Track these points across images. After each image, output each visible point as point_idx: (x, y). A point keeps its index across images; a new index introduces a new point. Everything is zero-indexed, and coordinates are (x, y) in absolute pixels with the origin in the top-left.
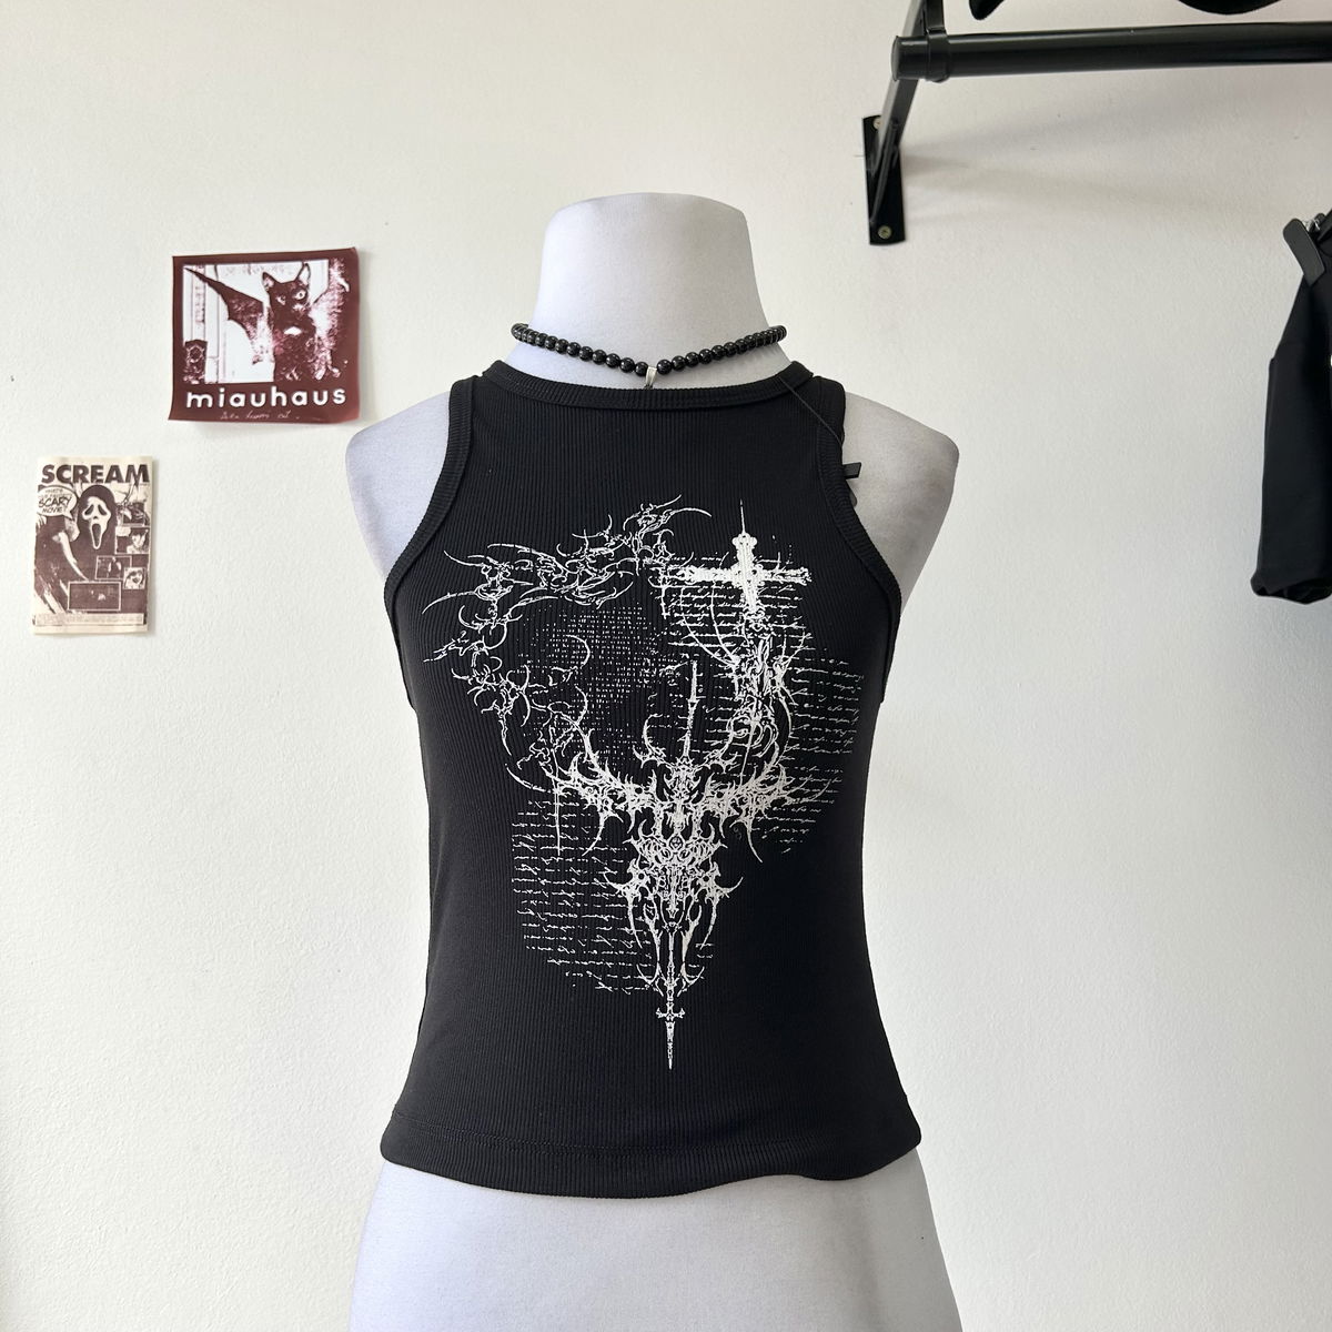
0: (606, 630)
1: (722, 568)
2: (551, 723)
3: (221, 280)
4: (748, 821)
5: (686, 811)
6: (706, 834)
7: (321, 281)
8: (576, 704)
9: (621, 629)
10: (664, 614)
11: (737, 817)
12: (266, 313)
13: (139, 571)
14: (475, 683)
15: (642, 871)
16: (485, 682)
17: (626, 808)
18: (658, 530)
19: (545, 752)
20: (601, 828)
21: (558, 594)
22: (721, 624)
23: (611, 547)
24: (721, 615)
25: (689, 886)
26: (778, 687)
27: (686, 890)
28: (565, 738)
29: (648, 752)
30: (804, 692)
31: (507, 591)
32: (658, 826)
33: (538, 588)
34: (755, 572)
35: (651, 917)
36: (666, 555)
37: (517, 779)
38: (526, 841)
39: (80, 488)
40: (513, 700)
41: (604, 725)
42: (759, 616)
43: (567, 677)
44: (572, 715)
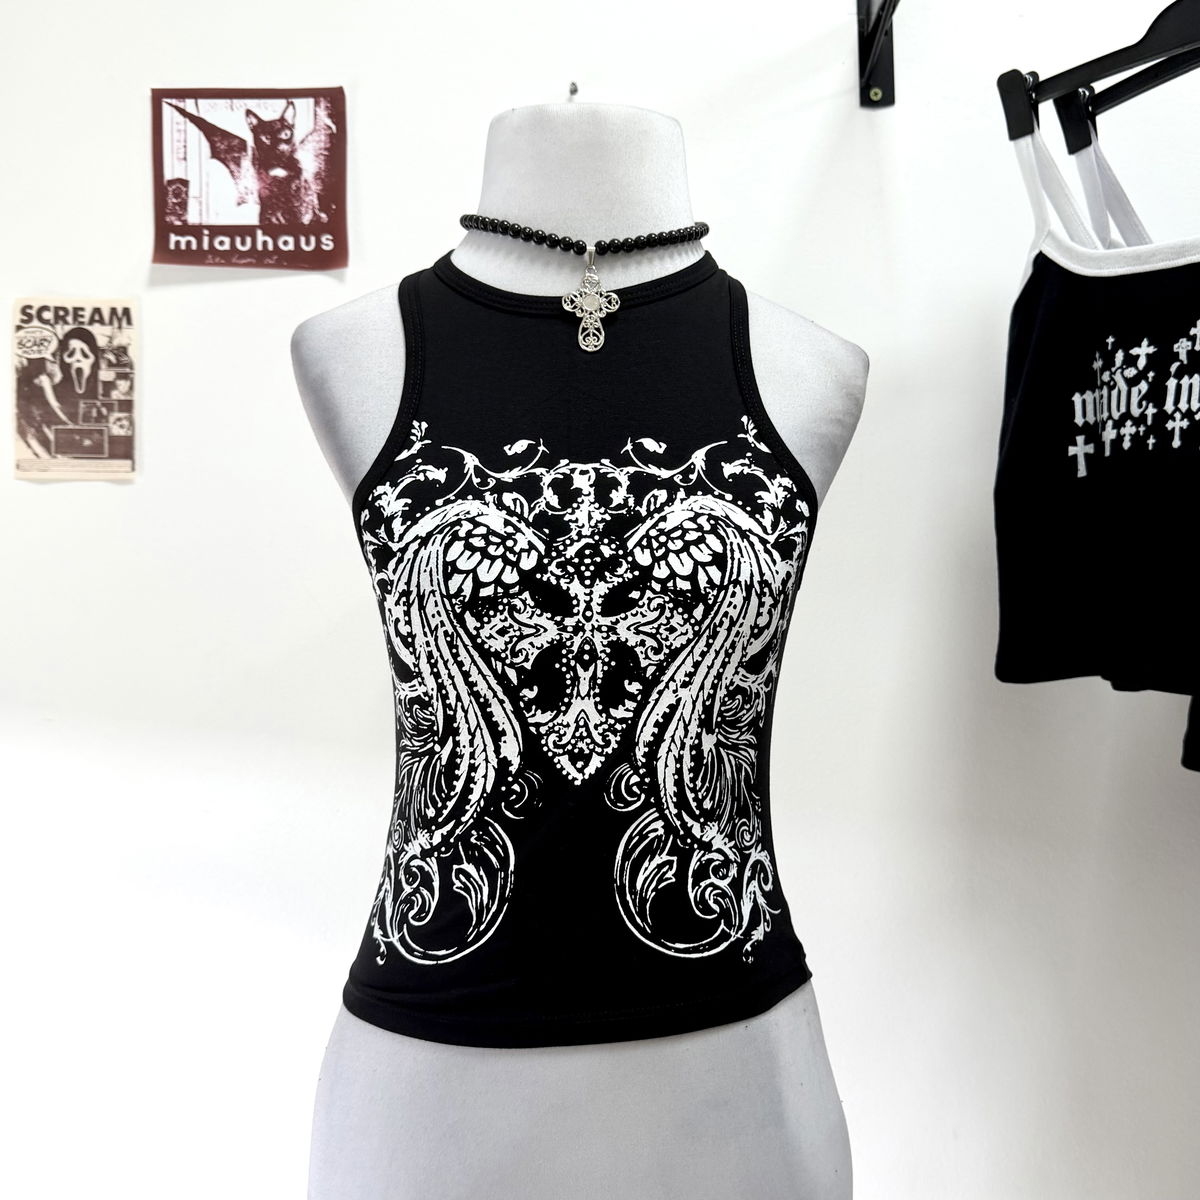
3: (203, 115)
7: (307, 120)
12: (250, 152)
13: (126, 418)
39: (62, 330)
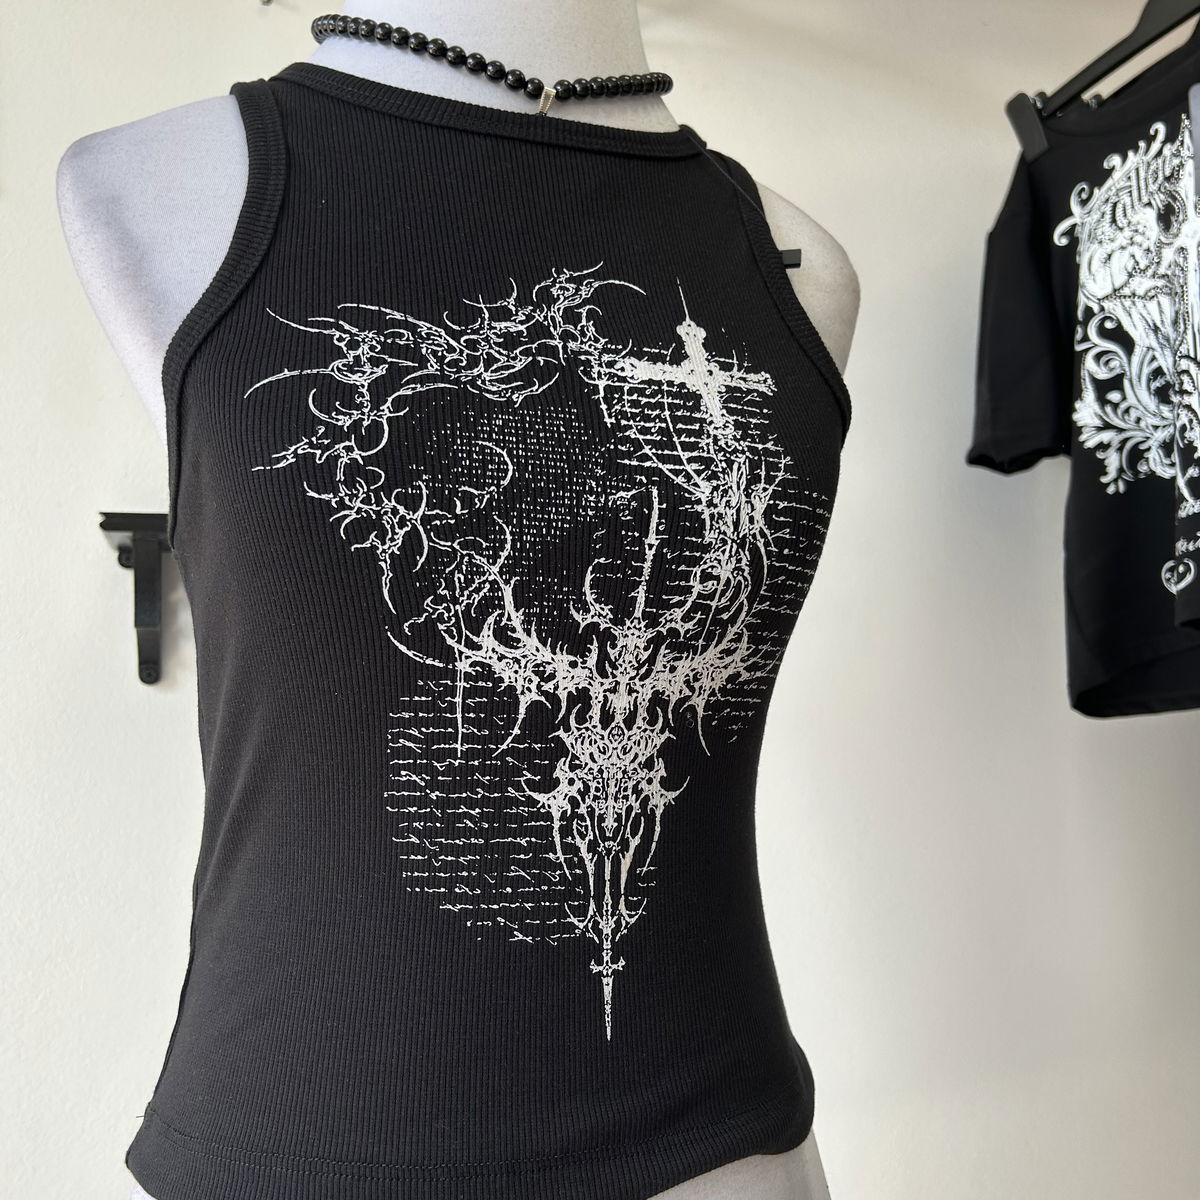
0: (531, 437)
1: (671, 364)
2: (458, 568)
4: (699, 702)
5: (631, 691)
6: (652, 722)
8: (494, 541)
9: (552, 438)
10: (608, 420)
11: (688, 698)
14: (342, 505)
15: (572, 775)
16: (358, 504)
17: (556, 688)
18: (579, 306)
19: (448, 610)
20: (521, 717)
21: (457, 381)
22: (683, 439)
23: (522, 323)
24: (680, 426)
25: (629, 792)
26: (756, 526)
27: (626, 798)
28: (478, 590)
29: (589, 611)
30: (785, 534)
31: (381, 371)
32: (596, 712)
33: (425, 372)
34: (711, 373)
35: (583, 837)
36: (597, 341)
37: (403, 648)
38: (411, 738)
40: (402, 532)
41: (532, 572)
42: (728, 431)
43: (481, 502)
44: (488, 557)
